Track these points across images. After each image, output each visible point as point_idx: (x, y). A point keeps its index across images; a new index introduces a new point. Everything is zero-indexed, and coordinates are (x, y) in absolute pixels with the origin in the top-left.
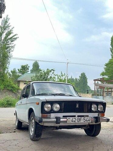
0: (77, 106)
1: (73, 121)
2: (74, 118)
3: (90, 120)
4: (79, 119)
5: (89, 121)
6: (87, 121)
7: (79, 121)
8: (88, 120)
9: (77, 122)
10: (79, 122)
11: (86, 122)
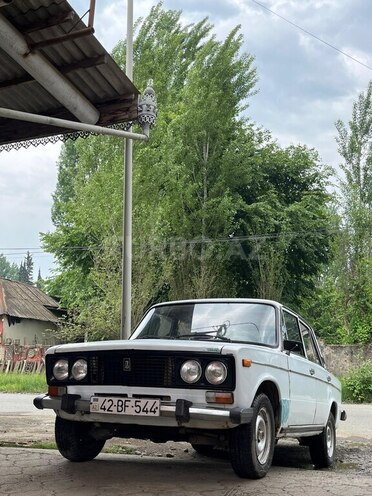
0: (127, 365)
1: (104, 409)
2: (108, 399)
3: (157, 411)
4: (120, 403)
5: (155, 412)
6: (147, 411)
7: (120, 409)
8: (149, 407)
9: (115, 412)
10: (123, 413)
11: (142, 414)
